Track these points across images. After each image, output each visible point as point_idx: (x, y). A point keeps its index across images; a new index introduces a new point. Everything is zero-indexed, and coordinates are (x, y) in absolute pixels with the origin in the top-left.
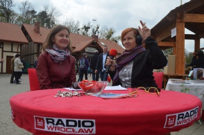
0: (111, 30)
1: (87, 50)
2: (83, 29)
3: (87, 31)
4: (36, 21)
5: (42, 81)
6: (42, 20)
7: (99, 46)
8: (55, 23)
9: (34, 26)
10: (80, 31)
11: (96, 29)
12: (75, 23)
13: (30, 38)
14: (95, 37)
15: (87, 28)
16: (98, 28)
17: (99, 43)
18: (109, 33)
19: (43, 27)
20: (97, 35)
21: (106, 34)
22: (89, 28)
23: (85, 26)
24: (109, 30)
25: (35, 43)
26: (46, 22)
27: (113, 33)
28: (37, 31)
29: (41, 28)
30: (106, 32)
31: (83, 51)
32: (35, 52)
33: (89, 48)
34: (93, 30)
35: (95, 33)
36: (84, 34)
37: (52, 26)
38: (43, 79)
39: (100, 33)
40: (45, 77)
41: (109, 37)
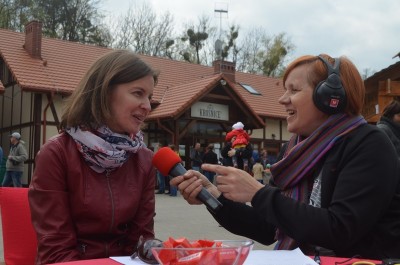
0: (278, 42)
1: (196, 113)
2: (184, 39)
3: (198, 47)
4: (30, 18)
5: (46, 234)
6: (51, 12)
7: (238, 98)
8: (93, 22)
9: (23, 36)
10: (173, 49)
11: (227, 41)
12: (158, 20)
13: (10, 74)
14: (223, 66)
15: (196, 38)
16: (235, 35)
17: (237, 88)
18: (272, 51)
19: (54, 35)
20: (230, 59)
21: (261, 54)
22: (204, 36)
23: (190, 32)
24: (272, 43)
25: (26, 89)
26: (61, 21)
27: (284, 52)
28: (33, 51)
29: (46, 42)
30: (262, 48)
31: (185, 113)
32: (27, 118)
33: (205, 106)
34: (218, 43)
35: (225, 55)
36: (186, 56)
37: (84, 34)
38: (52, 228)
39: (241, 53)
40: (58, 224)
41: (270, 65)
